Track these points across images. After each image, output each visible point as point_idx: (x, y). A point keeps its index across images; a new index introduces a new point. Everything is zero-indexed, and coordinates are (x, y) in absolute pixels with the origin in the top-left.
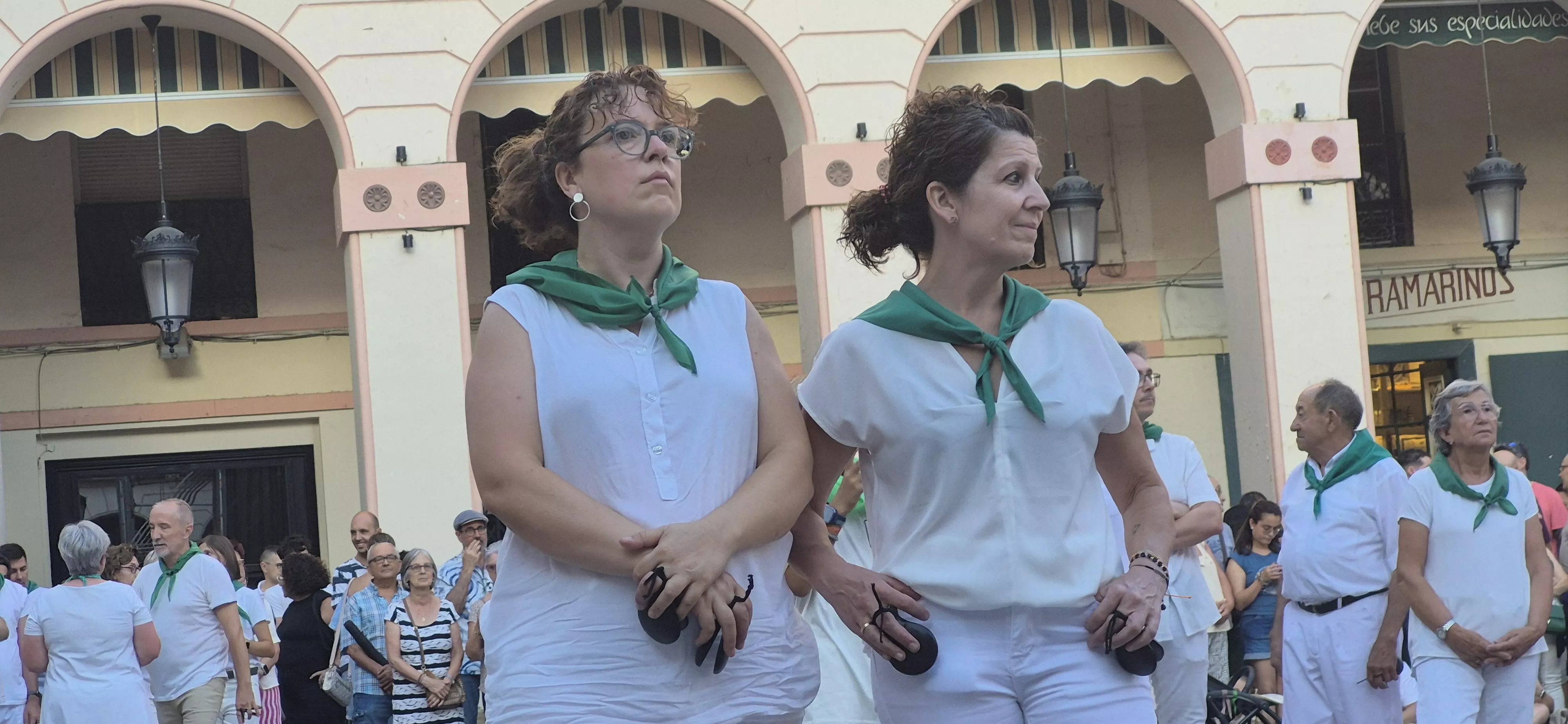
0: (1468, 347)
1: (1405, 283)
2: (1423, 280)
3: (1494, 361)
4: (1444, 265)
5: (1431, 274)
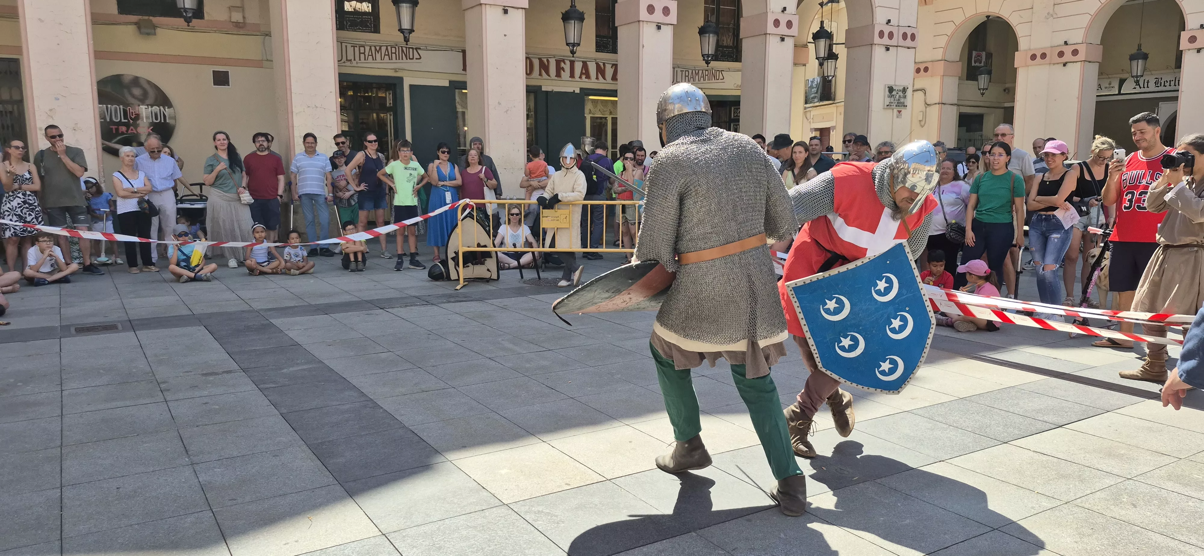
0: (401, 79)
1: (376, 49)
2: (384, 49)
3: (411, 86)
4: (393, 44)
5: (387, 46)
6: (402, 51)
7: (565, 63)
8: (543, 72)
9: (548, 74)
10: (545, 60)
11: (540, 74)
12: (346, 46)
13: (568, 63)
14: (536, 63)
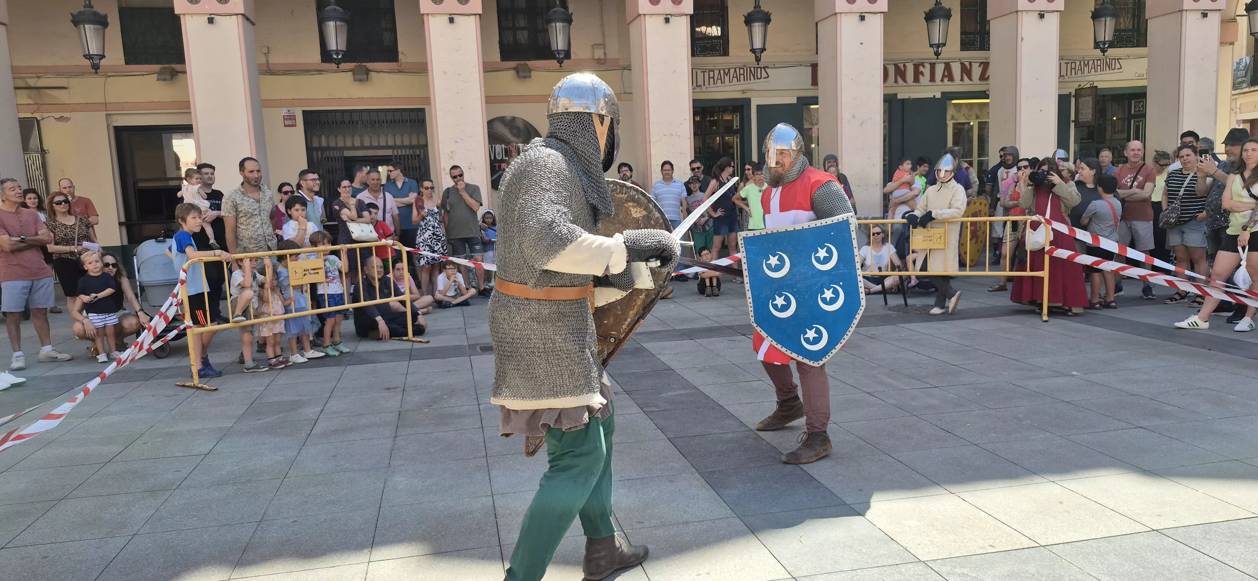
0: (748, 101)
1: (724, 72)
2: (732, 71)
3: (759, 107)
4: (740, 65)
5: (735, 69)
6: (750, 70)
7: (924, 67)
8: (899, 79)
9: (904, 80)
10: (901, 66)
11: (896, 81)
12: (696, 72)
13: (928, 66)
14: (891, 70)
